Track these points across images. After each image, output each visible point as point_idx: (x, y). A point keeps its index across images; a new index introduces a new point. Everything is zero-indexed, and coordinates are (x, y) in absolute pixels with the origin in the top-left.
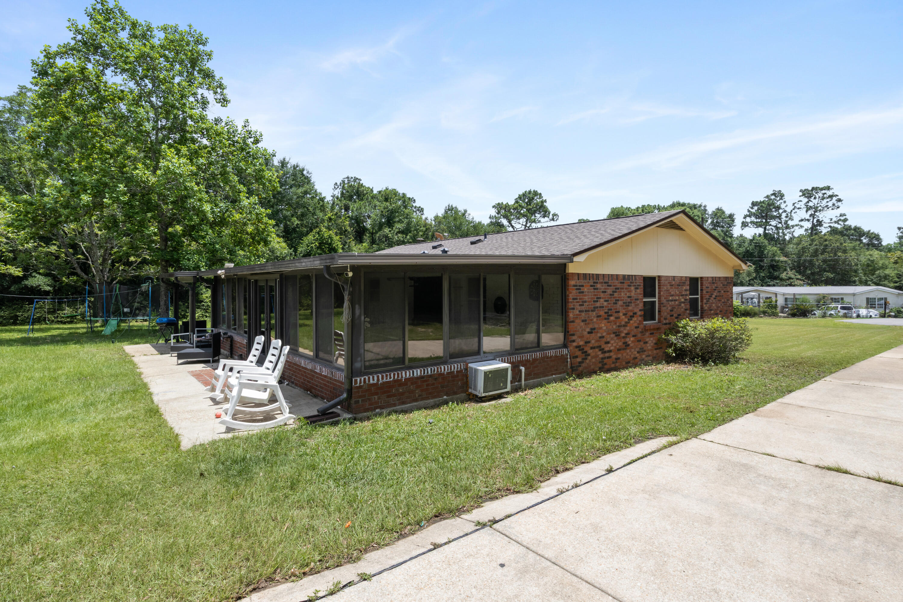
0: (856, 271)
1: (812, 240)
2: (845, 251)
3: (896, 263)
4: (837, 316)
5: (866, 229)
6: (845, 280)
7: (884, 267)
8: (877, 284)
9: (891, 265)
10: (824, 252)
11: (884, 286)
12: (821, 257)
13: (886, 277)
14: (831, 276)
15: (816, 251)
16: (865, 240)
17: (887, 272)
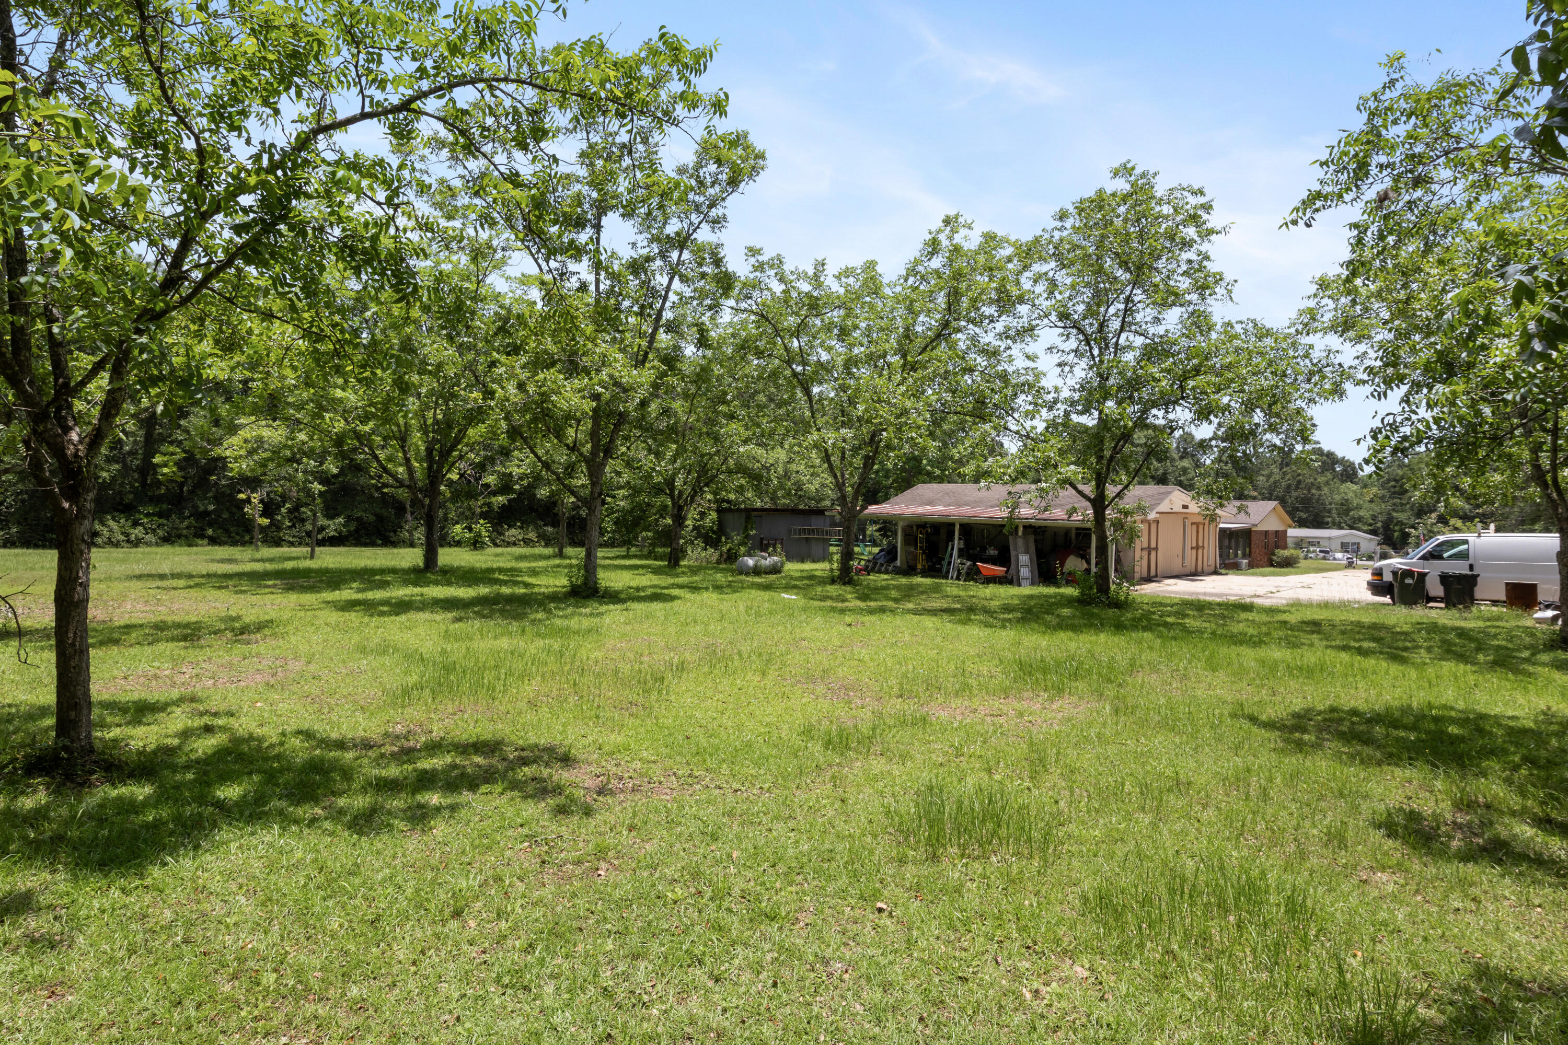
0: (1329, 511)
1: (1285, 473)
2: (1319, 488)
3: (1371, 501)
4: (1316, 559)
5: (1340, 455)
6: (1318, 523)
7: (1359, 507)
8: (1352, 528)
9: (1367, 505)
10: (1297, 487)
11: (1359, 529)
12: (1294, 494)
13: (1360, 519)
14: (1304, 515)
15: (1289, 486)
16: (1338, 469)
17: (1362, 513)
